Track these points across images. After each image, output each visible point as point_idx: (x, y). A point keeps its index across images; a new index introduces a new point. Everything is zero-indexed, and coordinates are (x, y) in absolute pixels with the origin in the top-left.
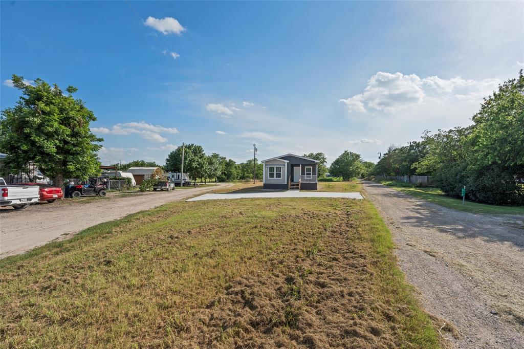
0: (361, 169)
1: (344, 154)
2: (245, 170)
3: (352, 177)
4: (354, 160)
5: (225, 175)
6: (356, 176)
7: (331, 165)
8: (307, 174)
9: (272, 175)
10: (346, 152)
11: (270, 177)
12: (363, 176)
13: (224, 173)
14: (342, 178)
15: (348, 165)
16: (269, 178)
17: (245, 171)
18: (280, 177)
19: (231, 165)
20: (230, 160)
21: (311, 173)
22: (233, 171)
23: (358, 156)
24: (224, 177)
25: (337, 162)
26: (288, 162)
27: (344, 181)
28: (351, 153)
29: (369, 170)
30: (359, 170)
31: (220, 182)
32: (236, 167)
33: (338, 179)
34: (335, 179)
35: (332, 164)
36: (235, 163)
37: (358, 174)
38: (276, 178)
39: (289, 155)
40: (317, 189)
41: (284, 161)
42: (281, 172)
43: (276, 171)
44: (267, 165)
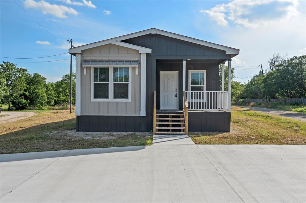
2: (61, 90)
5: (26, 98)
8: (193, 89)
11: (96, 97)
13: (24, 95)
16: (92, 99)
17: (61, 92)
18: (126, 96)
19: (38, 83)
20: (35, 75)
21: (205, 86)
22: (41, 91)
24: (24, 101)
26: (149, 51)
31: (17, 109)
32: (45, 86)
36: (44, 79)
38: (115, 97)
39: (153, 32)
40: (228, 131)
41: (138, 51)
42: (130, 83)
43: (115, 80)
44: (85, 61)
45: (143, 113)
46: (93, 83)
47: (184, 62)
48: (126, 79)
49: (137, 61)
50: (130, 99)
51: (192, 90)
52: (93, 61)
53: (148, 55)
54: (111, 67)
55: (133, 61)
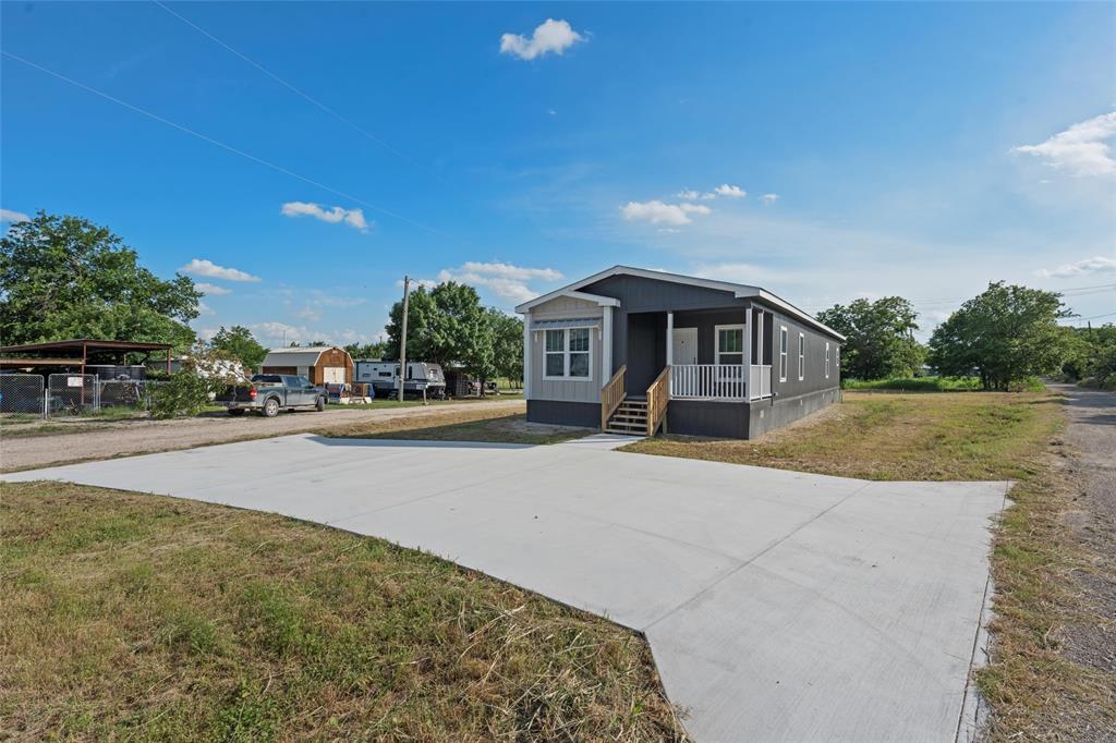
0: (1063, 344)
1: (985, 295)
3: (1021, 375)
4: (1031, 315)
6: (1038, 373)
7: (931, 335)
8: (724, 360)
9: (555, 367)
10: (992, 286)
11: (549, 374)
12: (1072, 372)
14: (976, 380)
15: (1003, 334)
16: (544, 377)
23: (1047, 301)
25: (958, 323)
26: (614, 302)
27: (987, 388)
28: (1015, 289)
29: (1103, 351)
30: (1056, 350)
33: (960, 382)
34: (947, 382)
35: (938, 333)
37: (1050, 364)
38: (571, 375)
39: (618, 272)
40: (746, 437)
41: (597, 303)
42: (590, 352)
43: (571, 348)
44: (537, 322)
46: (545, 353)
47: (670, 316)
48: (586, 346)
49: (598, 319)
50: (590, 377)
51: (721, 363)
52: (545, 322)
54: (567, 329)
55: (594, 319)
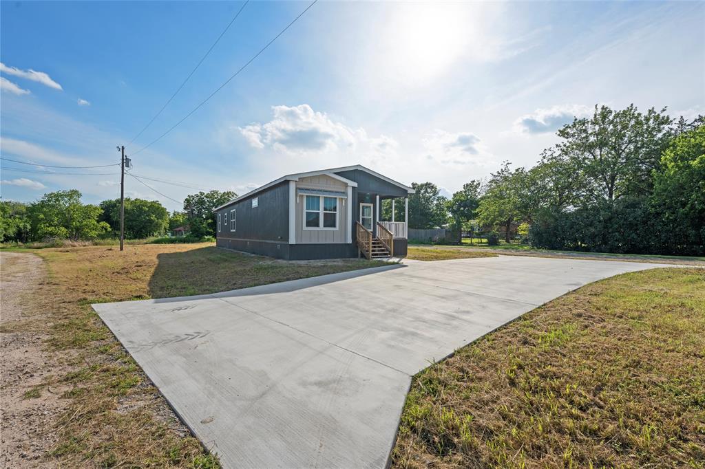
11: (307, 225)
18: (334, 225)
26: (356, 185)
38: (325, 226)
39: (359, 168)
41: (346, 183)
42: (337, 212)
43: (325, 209)
44: (300, 189)
45: (350, 241)
46: (305, 211)
47: (378, 197)
48: (335, 209)
49: (343, 193)
50: (337, 228)
52: (307, 189)
53: (353, 188)
54: (322, 196)
